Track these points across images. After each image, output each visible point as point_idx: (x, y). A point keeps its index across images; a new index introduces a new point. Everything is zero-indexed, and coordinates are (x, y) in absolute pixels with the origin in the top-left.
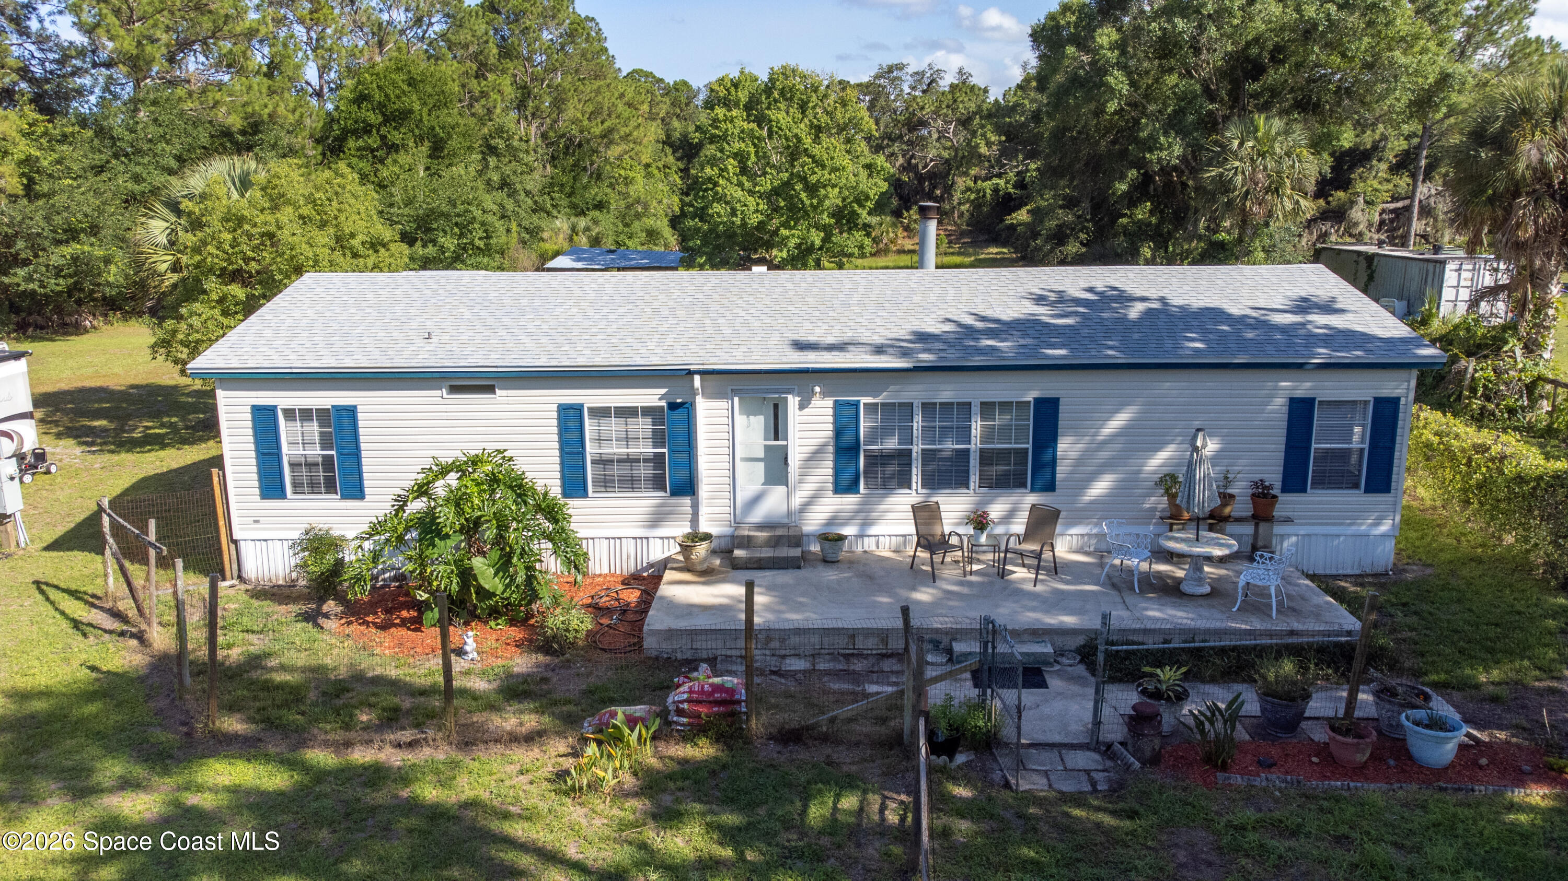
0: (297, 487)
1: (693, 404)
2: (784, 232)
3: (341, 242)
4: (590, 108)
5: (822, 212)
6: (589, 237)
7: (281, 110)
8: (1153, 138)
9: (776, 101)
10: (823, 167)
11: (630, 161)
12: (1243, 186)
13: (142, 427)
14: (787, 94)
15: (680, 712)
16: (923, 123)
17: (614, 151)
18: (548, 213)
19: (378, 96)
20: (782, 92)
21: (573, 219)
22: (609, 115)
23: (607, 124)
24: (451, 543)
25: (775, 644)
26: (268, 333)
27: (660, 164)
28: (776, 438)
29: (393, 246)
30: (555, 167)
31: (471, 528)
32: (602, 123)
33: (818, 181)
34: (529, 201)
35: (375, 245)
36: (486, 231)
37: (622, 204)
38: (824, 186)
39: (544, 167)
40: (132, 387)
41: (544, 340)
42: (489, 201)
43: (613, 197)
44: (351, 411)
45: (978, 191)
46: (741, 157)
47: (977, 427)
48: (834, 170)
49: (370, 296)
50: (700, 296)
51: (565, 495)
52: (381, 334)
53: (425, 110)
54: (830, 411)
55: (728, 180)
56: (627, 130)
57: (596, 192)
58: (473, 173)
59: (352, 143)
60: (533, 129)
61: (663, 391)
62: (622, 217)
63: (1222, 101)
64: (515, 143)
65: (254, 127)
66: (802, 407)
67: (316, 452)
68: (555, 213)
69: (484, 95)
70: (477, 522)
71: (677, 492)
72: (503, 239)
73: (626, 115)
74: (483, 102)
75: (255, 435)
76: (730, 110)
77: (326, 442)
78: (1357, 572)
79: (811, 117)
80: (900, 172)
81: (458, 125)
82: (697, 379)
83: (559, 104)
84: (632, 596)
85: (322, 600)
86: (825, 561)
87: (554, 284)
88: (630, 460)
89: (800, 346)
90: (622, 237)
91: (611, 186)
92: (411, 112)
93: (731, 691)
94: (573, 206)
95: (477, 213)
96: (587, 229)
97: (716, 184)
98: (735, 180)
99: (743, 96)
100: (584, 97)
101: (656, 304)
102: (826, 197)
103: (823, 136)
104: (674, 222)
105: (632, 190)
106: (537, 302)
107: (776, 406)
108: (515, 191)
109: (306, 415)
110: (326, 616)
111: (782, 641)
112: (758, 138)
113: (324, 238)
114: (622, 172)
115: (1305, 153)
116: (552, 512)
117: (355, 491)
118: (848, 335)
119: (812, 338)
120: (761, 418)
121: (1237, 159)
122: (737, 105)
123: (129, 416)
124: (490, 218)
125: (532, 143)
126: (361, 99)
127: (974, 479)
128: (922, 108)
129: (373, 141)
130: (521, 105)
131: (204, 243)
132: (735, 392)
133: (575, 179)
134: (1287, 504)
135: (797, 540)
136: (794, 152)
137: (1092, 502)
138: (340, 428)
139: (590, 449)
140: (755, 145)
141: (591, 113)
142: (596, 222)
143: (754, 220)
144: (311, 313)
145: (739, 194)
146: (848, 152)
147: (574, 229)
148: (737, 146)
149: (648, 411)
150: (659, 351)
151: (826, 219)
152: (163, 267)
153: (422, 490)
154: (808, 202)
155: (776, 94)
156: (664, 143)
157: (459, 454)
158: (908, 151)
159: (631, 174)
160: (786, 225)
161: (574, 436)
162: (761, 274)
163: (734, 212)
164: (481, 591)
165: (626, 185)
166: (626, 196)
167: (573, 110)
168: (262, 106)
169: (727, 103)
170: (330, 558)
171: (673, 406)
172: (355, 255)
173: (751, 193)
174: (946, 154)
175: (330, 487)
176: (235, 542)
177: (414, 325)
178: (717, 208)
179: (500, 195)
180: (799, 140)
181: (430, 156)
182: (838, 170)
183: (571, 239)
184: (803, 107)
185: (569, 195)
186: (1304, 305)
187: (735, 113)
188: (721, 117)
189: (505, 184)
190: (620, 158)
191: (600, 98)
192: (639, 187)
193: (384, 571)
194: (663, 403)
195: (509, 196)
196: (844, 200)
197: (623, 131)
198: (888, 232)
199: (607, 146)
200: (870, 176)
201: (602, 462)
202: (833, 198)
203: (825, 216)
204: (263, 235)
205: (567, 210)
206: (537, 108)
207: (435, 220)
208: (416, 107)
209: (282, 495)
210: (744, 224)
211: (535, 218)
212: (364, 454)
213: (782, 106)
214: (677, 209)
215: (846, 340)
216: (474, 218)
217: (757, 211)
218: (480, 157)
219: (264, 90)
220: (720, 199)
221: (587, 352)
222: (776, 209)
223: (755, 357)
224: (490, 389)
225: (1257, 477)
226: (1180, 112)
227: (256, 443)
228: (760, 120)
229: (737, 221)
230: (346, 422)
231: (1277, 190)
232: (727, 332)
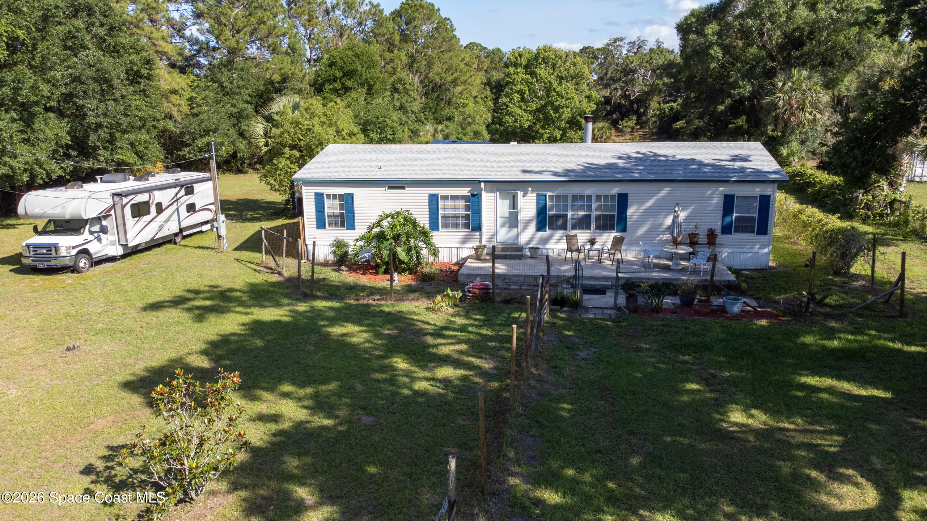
0: (330, 224)
1: (481, 194)
2: (541, 131)
3: (338, 132)
4: (446, 66)
5: (562, 121)
6: (443, 135)
7: (296, 71)
8: (736, 81)
9: (540, 64)
10: (562, 97)
11: (466, 95)
12: (783, 107)
13: (249, 215)
14: (546, 60)
15: (469, 292)
16: (633, 71)
17: (459, 89)
18: (423, 123)
19: (340, 62)
20: (543, 59)
21: (436, 126)
22: (456, 70)
23: (454, 76)
24: (389, 242)
25: (507, 281)
26: (319, 166)
27: (483, 96)
28: (514, 209)
29: (358, 136)
30: (427, 98)
31: (396, 238)
32: (452, 74)
33: (559, 105)
34: (413, 116)
35: (351, 134)
36: (393, 131)
37: (461, 118)
38: (562, 108)
39: (421, 98)
40: (239, 200)
41: (424, 169)
42: (395, 115)
43: (456, 113)
44: (352, 195)
45: (661, 110)
46: (521, 93)
47: (594, 205)
48: (568, 99)
49: (356, 153)
50: (487, 154)
51: (430, 229)
52: (362, 167)
53: (364, 70)
54: (535, 198)
55: (514, 104)
56: (465, 78)
57: (447, 111)
58: (387, 102)
59: (327, 86)
60: (416, 78)
61: (469, 189)
62: (461, 125)
63: (779, 62)
64: (408, 87)
65: (284, 80)
66: (524, 196)
67: (338, 211)
68: (426, 122)
69: (392, 61)
70: (399, 235)
71: (474, 230)
72: (401, 136)
73: (464, 70)
74: (391, 64)
75: (316, 204)
76: (517, 69)
77: (341, 207)
78: (753, 268)
79: (558, 72)
80: (620, 99)
81: (379, 77)
82: (482, 184)
83: (430, 65)
84: (456, 268)
85: (340, 266)
86: (531, 257)
87: (428, 149)
88: (456, 217)
89: (525, 171)
90: (461, 135)
91: (456, 108)
92: (356, 71)
93: (487, 285)
94: (436, 119)
95: (389, 122)
96: (442, 131)
97: (508, 106)
98: (517, 104)
99: (524, 61)
100: (443, 61)
101: (469, 157)
102: (563, 113)
103: (564, 82)
104: (488, 127)
105: (466, 110)
106: (422, 156)
107: (514, 196)
108: (407, 111)
109: (335, 196)
110: (342, 270)
111: (510, 279)
112: (530, 83)
113: (331, 131)
114: (462, 101)
115: (819, 89)
116: (425, 234)
117: (352, 227)
118: (545, 168)
119: (529, 169)
120: (508, 201)
121: (780, 92)
122: (520, 66)
123: (243, 211)
124: (395, 124)
125: (416, 85)
126: (331, 65)
127: (593, 226)
128: (632, 63)
129: (338, 86)
130: (410, 66)
131: (283, 133)
132: (497, 190)
133: (437, 104)
134: (721, 238)
135: (520, 249)
136: (548, 90)
137: (639, 237)
138: (347, 201)
139: (441, 212)
140: (528, 86)
141: (447, 69)
142: (447, 127)
143: (526, 124)
144: (334, 159)
145: (519, 111)
146: (577, 90)
147: (436, 131)
148: (519, 87)
149: (463, 197)
150: (468, 174)
151: (563, 124)
152: (261, 144)
153: (378, 224)
154: (553, 115)
155: (540, 61)
156: (485, 84)
157: (392, 210)
158: (624, 87)
159: (466, 102)
160: (543, 127)
161: (435, 207)
162: (513, 145)
163: (516, 121)
164: (400, 260)
165: (464, 107)
166: (463, 113)
167: (437, 68)
168: (288, 69)
169: (516, 66)
170: (344, 250)
171: (473, 195)
172: (344, 139)
173: (525, 111)
174: (646, 89)
175: (342, 225)
176: (306, 245)
177: (374, 164)
178: (508, 118)
179: (399, 113)
180: (551, 83)
181: (367, 94)
182: (570, 99)
183: (434, 136)
184: (554, 67)
185: (434, 113)
186: (735, 158)
187: (519, 70)
188: (512, 72)
189: (402, 107)
190: (461, 93)
191: (451, 62)
192: (471, 108)
193: (361, 259)
194: (469, 194)
195: (404, 113)
196: (573, 114)
197: (463, 78)
198: (606, 133)
199: (454, 87)
200: (589, 102)
201: (445, 217)
202: (567, 113)
203: (563, 123)
204: (307, 129)
205: (432, 121)
206: (419, 67)
207: (369, 125)
208: (359, 68)
209: (324, 228)
210: (521, 127)
211: (416, 125)
212: (355, 212)
213: (543, 66)
214: (490, 120)
215: (543, 169)
216: (387, 125)
217: (528, 120)
218: (390, 93)
219: (289, 62)
220: (509, 114)
221: (441, 174)
222: (539, 120)
223: (506, 176)
224: (403, 188)
225: (710, 227)
226: (753, 68)
227: (316, 207)
228: (532, 74)
229: (518, 125)
230: (349, 199)
231: (802, 109)
232: (496, 167)
